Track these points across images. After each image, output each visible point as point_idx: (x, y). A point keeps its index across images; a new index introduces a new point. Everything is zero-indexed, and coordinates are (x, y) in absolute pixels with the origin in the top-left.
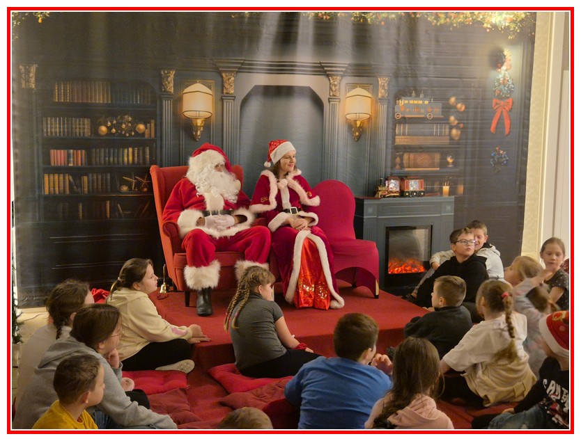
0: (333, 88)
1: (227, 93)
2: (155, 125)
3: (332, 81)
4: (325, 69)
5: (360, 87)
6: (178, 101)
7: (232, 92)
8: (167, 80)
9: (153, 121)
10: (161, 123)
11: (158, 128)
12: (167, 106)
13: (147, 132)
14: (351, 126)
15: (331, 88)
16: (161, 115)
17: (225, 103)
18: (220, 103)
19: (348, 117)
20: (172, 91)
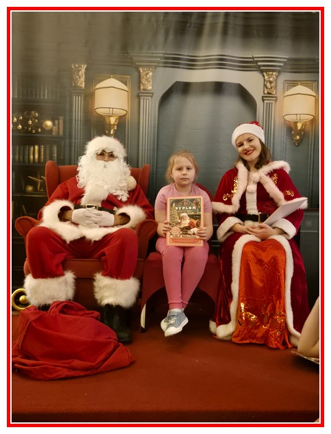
0: (268, 85)
1: (144, 90)
2: (64, 122)
3: (266, 77)
4: (259, 64)
5: (301, 84)
6: (89, 96)
7: (150, 88)
8: (78, 75)
9: (61, 118)
10: (71, 120)
11: (68, 125)
12: (78, 102)
13: (55, 129)
14: (290, 129)
15: (265, 86)
16: (71, 111)
17: (142, 101)
18: (136, 100)
19: (286, 118)
20: (83, 85)
